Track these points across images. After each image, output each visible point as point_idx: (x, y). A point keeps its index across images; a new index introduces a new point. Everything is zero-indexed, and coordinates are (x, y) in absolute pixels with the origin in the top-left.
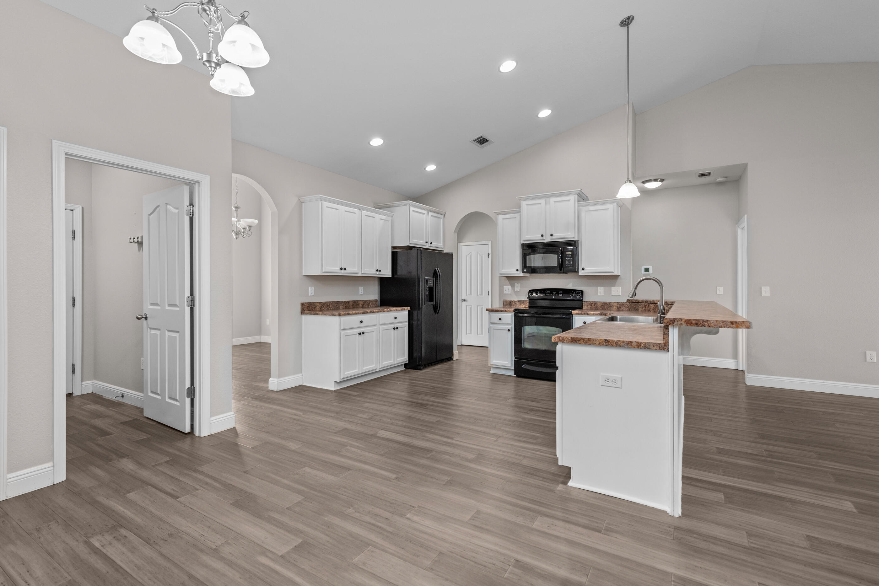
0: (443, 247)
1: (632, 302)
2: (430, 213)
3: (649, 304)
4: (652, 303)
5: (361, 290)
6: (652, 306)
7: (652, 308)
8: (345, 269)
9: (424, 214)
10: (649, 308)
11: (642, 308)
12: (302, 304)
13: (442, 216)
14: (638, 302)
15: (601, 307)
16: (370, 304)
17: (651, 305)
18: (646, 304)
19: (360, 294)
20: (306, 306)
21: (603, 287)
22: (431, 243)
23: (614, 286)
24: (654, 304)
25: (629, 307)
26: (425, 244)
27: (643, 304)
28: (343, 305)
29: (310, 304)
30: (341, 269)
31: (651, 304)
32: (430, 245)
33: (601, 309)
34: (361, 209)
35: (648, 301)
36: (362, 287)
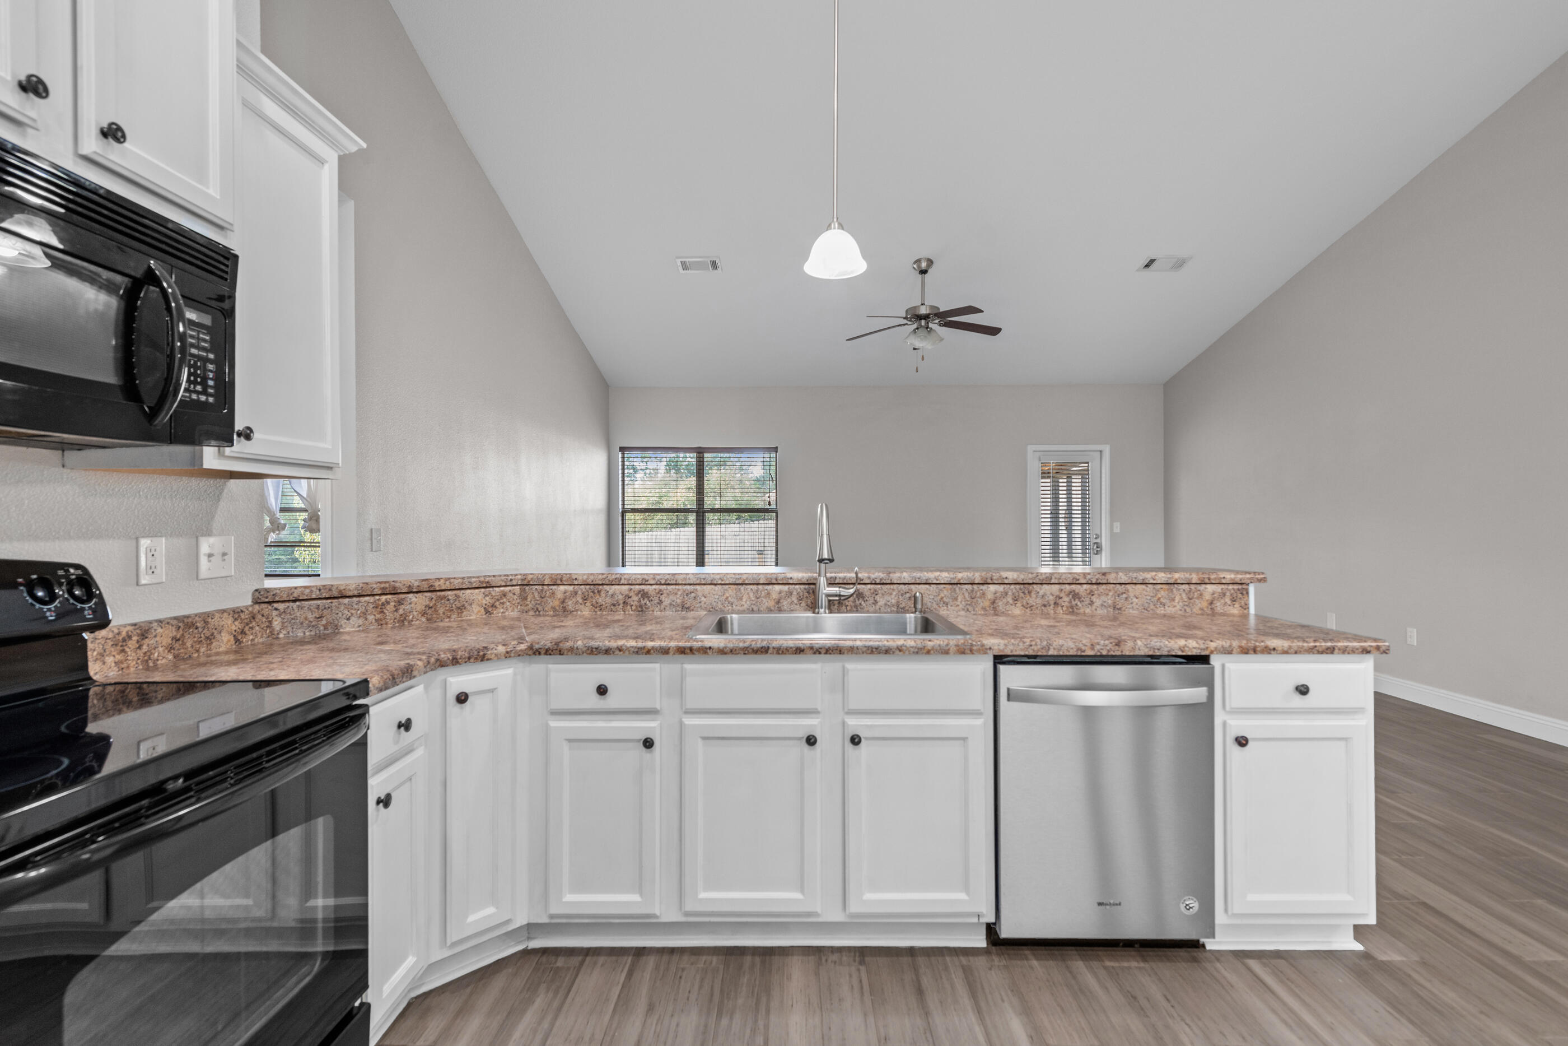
1: (295, 601)
3: (402, 596)
4: (417, 592)
6: (418, 602)
7: (420, 607)
10: (401, 611)
11: (364, 615)
14: (335, 594)
15: (170, 649)
17: (414, 599)
18: (384, 598)
24: (428, 594)
25: (270, 622)
27: (367, 598)
31: (410, 596)
33: (170, 657)
35: (397, 585)
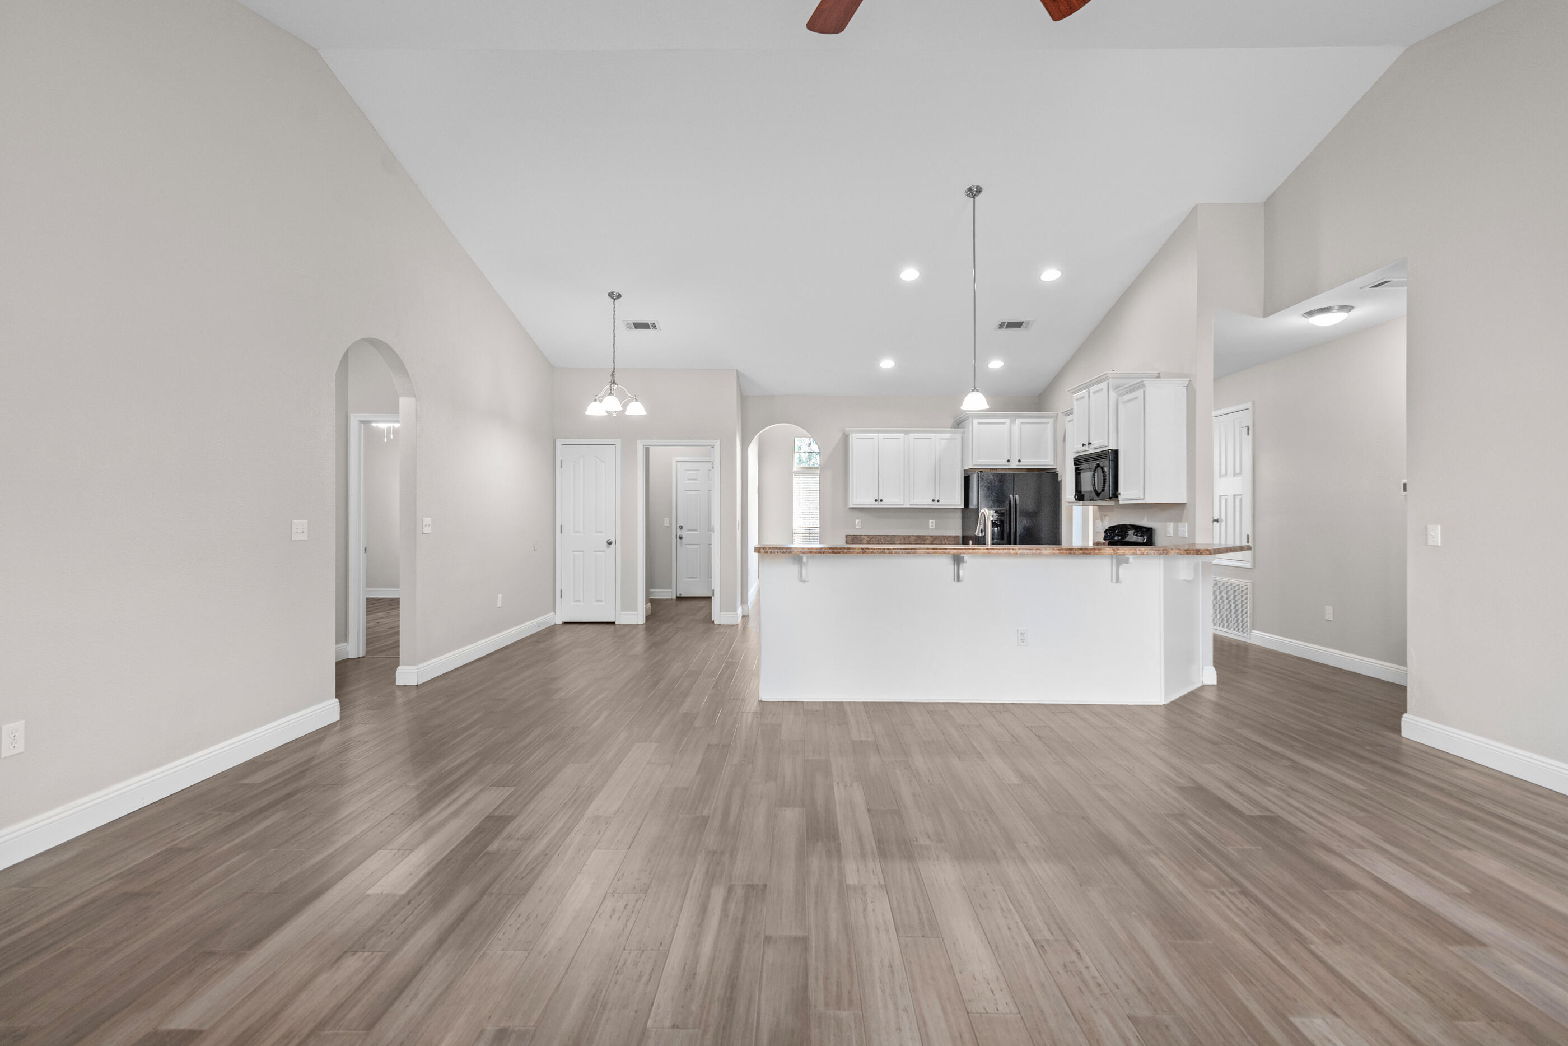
0: (1052, 463)
2: (1018, 421)
5: (931, 523)
8: (881, 501)
9: (1004, 423)
12: (846, 536)
13: (1051, 421)
16: (944, 540)
19: (930, 527)
20: (851, 538)
21: (1172, 523)
22: (1019, 461)
23: (1181, 521)
26: (1007, 463)
28: (900, 540)
29: (855, 536)
30: (876, 501)
32: (1018, 463)
34: (907, 432)
36: (934, 521)
